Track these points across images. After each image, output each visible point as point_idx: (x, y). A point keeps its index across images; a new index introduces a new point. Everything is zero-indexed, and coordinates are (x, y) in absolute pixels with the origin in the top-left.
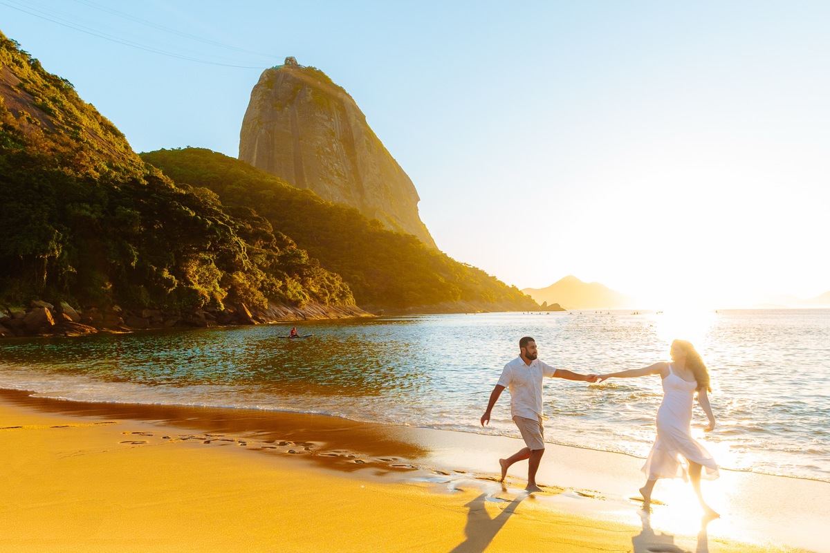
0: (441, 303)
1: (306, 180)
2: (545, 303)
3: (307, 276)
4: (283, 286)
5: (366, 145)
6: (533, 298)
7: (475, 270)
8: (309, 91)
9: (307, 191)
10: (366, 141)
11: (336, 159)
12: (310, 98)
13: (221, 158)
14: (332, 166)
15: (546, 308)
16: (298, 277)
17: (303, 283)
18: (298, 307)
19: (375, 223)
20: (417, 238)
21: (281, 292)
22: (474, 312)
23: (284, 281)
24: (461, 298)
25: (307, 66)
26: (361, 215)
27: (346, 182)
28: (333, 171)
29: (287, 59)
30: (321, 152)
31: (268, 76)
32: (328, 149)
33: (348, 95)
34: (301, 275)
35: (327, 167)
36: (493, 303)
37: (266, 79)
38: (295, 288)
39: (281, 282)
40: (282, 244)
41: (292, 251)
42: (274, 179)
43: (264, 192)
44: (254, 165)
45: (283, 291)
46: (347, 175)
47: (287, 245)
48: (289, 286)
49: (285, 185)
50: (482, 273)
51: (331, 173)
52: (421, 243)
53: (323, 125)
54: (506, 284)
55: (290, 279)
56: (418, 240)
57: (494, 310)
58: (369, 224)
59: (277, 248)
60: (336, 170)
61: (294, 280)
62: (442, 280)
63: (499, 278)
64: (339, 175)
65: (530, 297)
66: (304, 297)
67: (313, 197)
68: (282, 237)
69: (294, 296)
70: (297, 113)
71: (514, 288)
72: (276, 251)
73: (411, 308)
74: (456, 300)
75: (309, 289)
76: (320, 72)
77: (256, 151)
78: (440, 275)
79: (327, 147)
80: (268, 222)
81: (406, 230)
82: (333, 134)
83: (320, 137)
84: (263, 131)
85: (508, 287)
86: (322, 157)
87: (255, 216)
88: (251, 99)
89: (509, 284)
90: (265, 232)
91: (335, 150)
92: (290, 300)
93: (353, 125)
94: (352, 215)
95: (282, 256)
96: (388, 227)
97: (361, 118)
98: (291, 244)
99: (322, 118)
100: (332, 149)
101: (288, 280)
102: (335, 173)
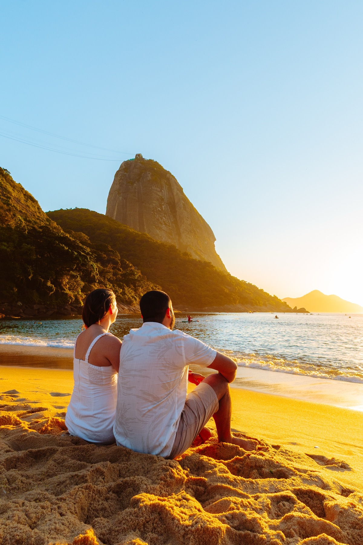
0: (225, 305)
1: (146, 228)
2: (296, 307)
3: (138, 286)
4: (122, 292)
5: (182, 206)
6: (287, 304)
7: (250, 285)
8: (149, 174)
9: (145, 234)
10: (183, 204)
11: (164, 214)
12: (149, 178)
13: (95, 214)
14: (162, 219)
15: (295, 311)
16: (132, 287)
17: (136, 290)
18: (131, 306)
19: (186, 254)
20: (211, 264)
21: (121, 296)
22: (247, 311)
23: (123, 289)
24: (239, 302)
25: (148, 159)
26: (177, 249)
27: (170, 229)
28: (162, 222)
29: (137, 155)
30: (155, 210)
31: (125, 166)
32: (159, 209)
33: (173, 176)
34: (135, 286)
35: (159, 220)
36: (260, 306)
37: (124, 167)
38: (130, 294)
39: (121, 290)
40: (125, 267)
41: (132, 270)
42: (126, 227)
43: (119, 235)
44: (114, 218)
45: (123, 295)
46: (170, 224)
47: (128, 267)
48: (126, 292)
49: (131, 230)
50: (254, 287)
51: (161, 223)
52: (214, 267)
53: (157, 194)
54: (270, 295)
55: (128, 288)
56: (212, 265)
57: (261, 311)
58: (182, 255)
59: (121, 269)
60: (164, 222)
61: (130, 289)
62: (227, 291)
63: (265, 291)
64: (165, 224)
65: (285, 303)
66: (136, 299)
67: (148, 238)
68: (126, 262)
69: (129, 298)
70: (141, 187)
71: (275, 297)
72: (121, 271)
73: (206, 308)
74: (235, 304)
75: (139, 295)
76: (156, 162)
77: (116, 210)
78: (226, 288)
79: (159, 207)
80: (117, 253)
81: (206, 258)
82: (162, 200)
83: (155, 202)
84: (121, 198)
85: (271, 296)
86: (156, 213)
87: (110, 249)
88: (114, 179)
89: (272, 294)
90: (114, 259)
91: (164, 209)
92: (126, 301)
93: (175, 194)
94: (172, 248)
95: (124, 274)
96: (195, 257)
97: (180, 189)
98: (131, 267)
99: (156, 190)
100: (162, 208)
101: (126, 289)
102: (164, 223)
